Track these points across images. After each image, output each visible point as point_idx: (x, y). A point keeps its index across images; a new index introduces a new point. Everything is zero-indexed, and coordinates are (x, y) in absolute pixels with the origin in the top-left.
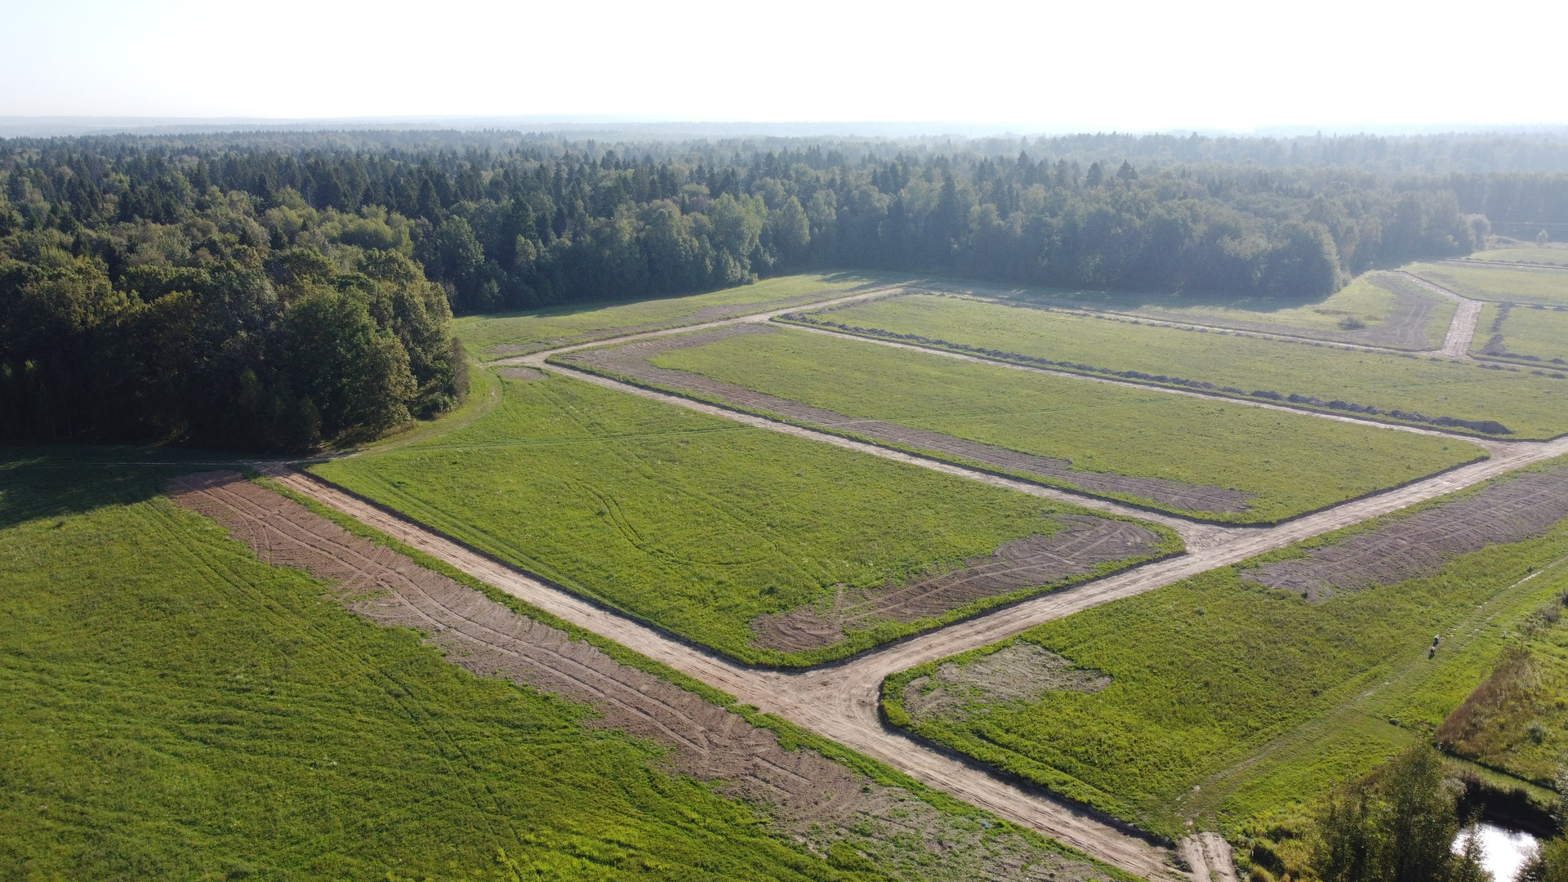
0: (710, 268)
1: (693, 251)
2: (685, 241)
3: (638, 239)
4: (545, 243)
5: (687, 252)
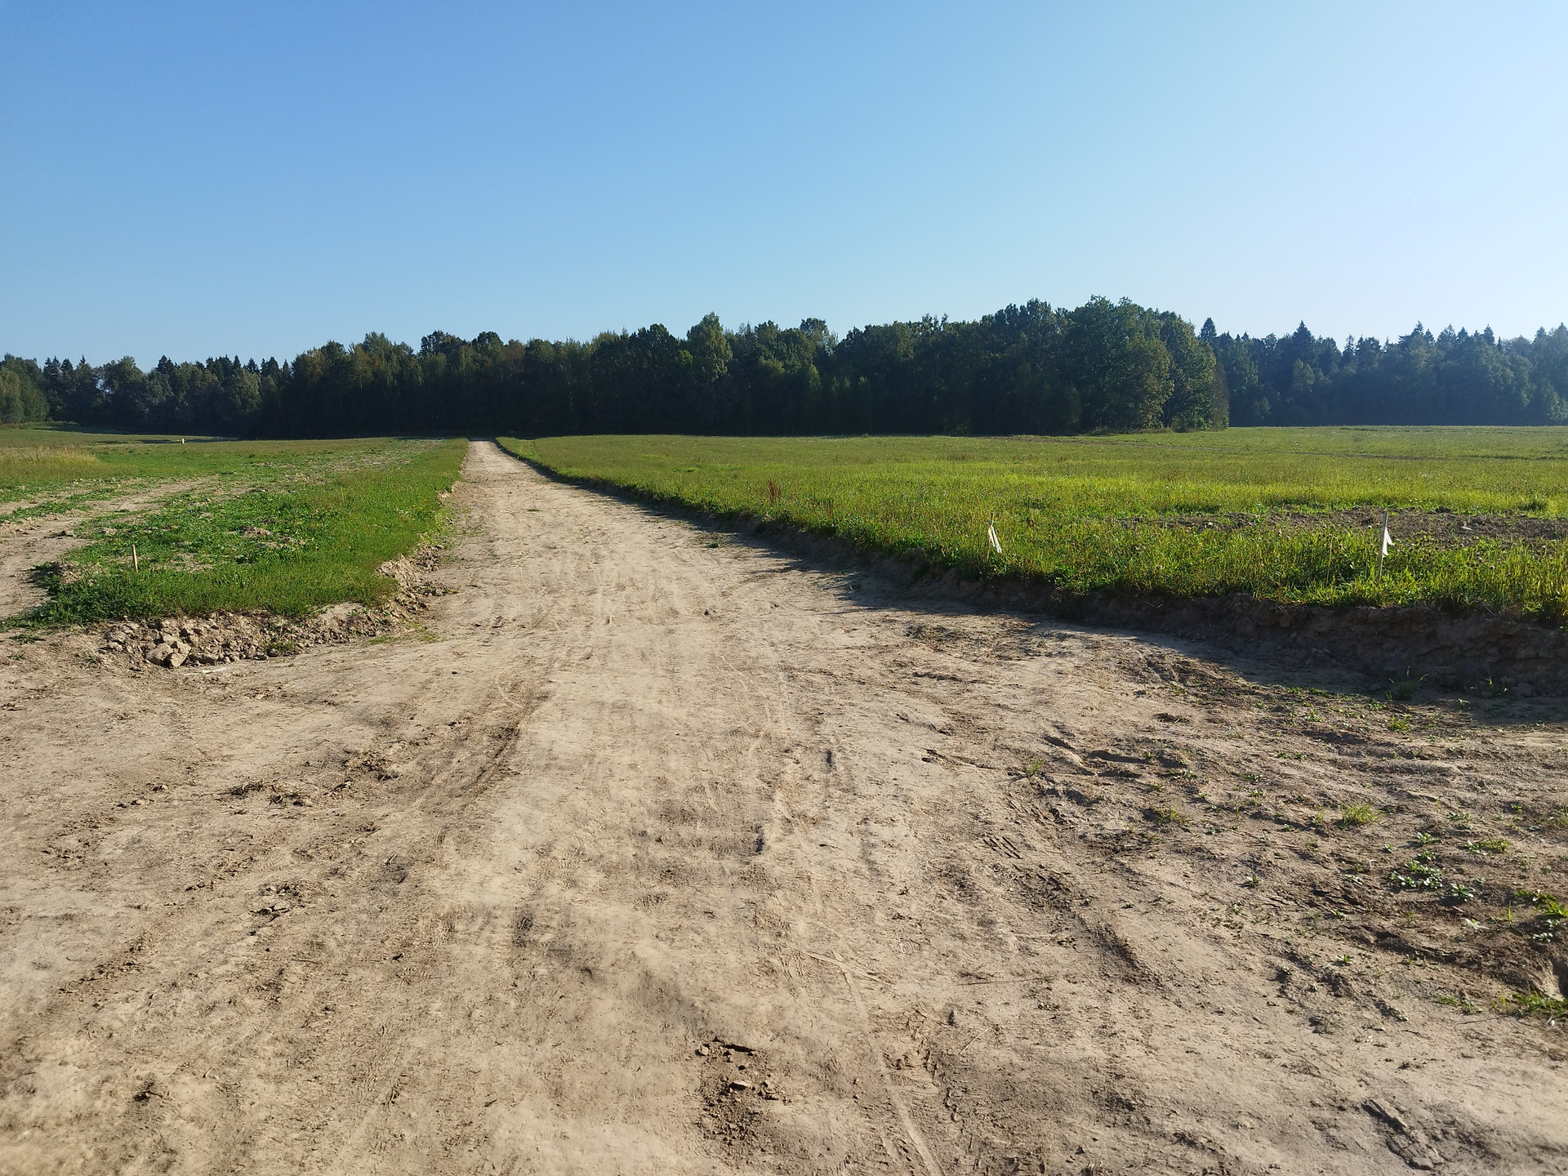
0: (1526, 401)
1: (1505, 380)
2: (1495, 369)
3: (1436, 368)
4: (1326, 372)
5: (1497, 382)
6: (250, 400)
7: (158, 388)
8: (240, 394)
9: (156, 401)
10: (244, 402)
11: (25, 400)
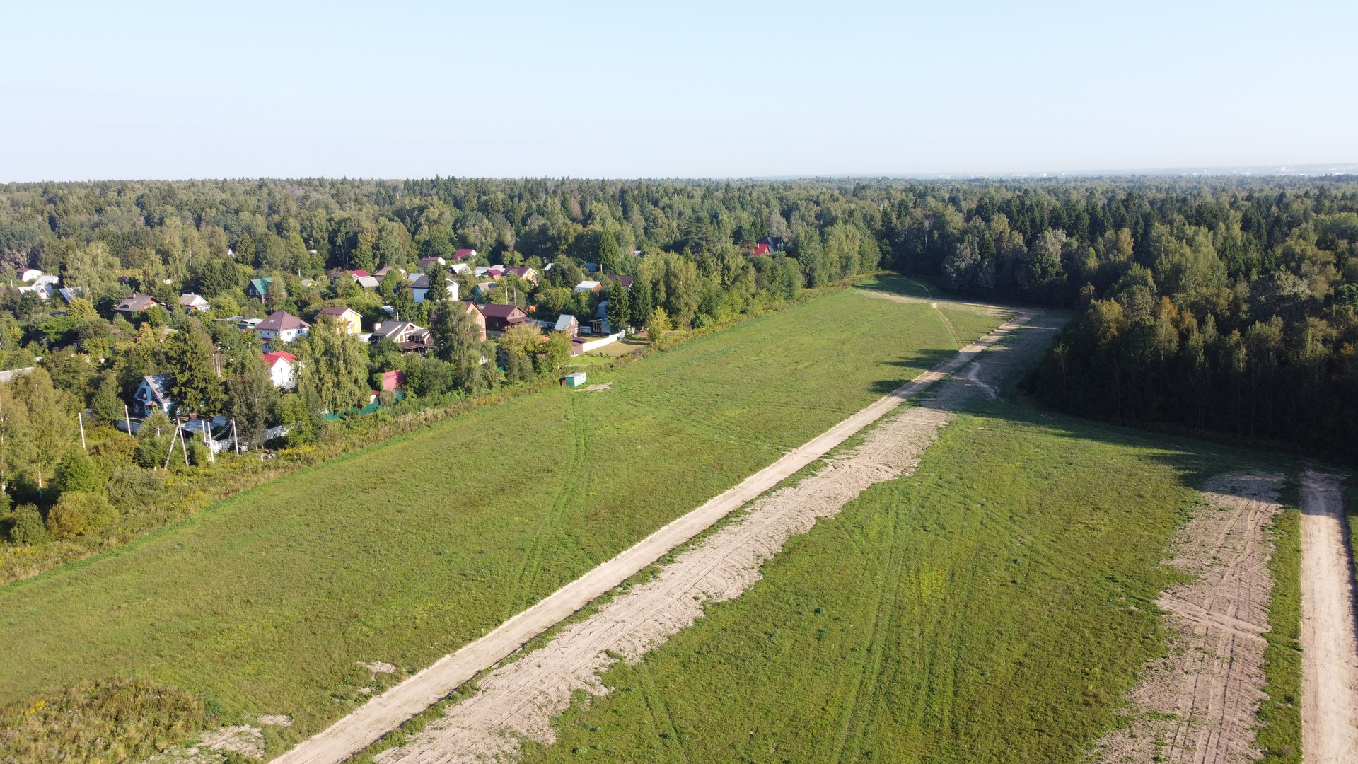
6: (1050, 269)
7: (967, 253)
8: (1040, 263)
9: (963, 266)
10: (1044, 270)
11: (861, 253)
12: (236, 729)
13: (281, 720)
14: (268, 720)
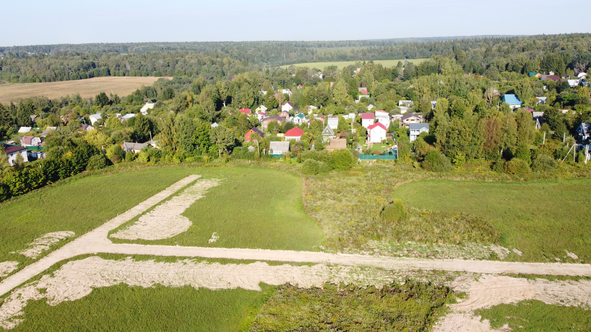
12: (503, 248)
13: (520, 253)
14: (515, 251)
